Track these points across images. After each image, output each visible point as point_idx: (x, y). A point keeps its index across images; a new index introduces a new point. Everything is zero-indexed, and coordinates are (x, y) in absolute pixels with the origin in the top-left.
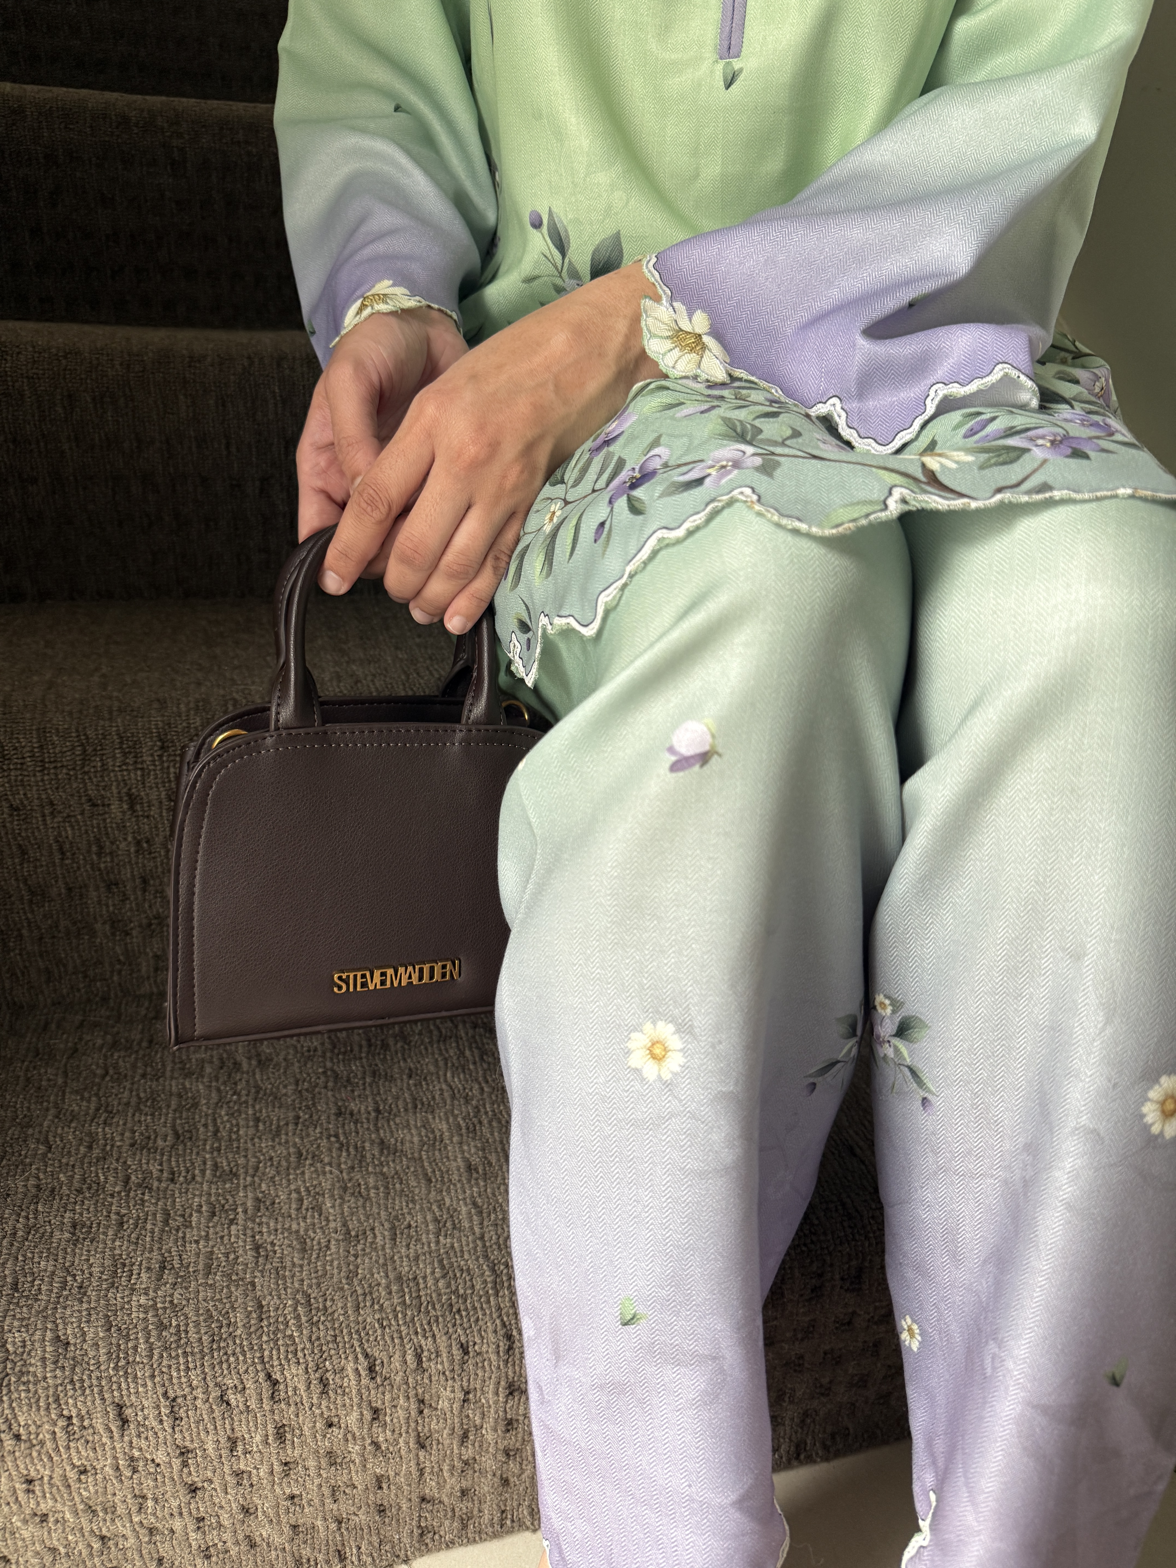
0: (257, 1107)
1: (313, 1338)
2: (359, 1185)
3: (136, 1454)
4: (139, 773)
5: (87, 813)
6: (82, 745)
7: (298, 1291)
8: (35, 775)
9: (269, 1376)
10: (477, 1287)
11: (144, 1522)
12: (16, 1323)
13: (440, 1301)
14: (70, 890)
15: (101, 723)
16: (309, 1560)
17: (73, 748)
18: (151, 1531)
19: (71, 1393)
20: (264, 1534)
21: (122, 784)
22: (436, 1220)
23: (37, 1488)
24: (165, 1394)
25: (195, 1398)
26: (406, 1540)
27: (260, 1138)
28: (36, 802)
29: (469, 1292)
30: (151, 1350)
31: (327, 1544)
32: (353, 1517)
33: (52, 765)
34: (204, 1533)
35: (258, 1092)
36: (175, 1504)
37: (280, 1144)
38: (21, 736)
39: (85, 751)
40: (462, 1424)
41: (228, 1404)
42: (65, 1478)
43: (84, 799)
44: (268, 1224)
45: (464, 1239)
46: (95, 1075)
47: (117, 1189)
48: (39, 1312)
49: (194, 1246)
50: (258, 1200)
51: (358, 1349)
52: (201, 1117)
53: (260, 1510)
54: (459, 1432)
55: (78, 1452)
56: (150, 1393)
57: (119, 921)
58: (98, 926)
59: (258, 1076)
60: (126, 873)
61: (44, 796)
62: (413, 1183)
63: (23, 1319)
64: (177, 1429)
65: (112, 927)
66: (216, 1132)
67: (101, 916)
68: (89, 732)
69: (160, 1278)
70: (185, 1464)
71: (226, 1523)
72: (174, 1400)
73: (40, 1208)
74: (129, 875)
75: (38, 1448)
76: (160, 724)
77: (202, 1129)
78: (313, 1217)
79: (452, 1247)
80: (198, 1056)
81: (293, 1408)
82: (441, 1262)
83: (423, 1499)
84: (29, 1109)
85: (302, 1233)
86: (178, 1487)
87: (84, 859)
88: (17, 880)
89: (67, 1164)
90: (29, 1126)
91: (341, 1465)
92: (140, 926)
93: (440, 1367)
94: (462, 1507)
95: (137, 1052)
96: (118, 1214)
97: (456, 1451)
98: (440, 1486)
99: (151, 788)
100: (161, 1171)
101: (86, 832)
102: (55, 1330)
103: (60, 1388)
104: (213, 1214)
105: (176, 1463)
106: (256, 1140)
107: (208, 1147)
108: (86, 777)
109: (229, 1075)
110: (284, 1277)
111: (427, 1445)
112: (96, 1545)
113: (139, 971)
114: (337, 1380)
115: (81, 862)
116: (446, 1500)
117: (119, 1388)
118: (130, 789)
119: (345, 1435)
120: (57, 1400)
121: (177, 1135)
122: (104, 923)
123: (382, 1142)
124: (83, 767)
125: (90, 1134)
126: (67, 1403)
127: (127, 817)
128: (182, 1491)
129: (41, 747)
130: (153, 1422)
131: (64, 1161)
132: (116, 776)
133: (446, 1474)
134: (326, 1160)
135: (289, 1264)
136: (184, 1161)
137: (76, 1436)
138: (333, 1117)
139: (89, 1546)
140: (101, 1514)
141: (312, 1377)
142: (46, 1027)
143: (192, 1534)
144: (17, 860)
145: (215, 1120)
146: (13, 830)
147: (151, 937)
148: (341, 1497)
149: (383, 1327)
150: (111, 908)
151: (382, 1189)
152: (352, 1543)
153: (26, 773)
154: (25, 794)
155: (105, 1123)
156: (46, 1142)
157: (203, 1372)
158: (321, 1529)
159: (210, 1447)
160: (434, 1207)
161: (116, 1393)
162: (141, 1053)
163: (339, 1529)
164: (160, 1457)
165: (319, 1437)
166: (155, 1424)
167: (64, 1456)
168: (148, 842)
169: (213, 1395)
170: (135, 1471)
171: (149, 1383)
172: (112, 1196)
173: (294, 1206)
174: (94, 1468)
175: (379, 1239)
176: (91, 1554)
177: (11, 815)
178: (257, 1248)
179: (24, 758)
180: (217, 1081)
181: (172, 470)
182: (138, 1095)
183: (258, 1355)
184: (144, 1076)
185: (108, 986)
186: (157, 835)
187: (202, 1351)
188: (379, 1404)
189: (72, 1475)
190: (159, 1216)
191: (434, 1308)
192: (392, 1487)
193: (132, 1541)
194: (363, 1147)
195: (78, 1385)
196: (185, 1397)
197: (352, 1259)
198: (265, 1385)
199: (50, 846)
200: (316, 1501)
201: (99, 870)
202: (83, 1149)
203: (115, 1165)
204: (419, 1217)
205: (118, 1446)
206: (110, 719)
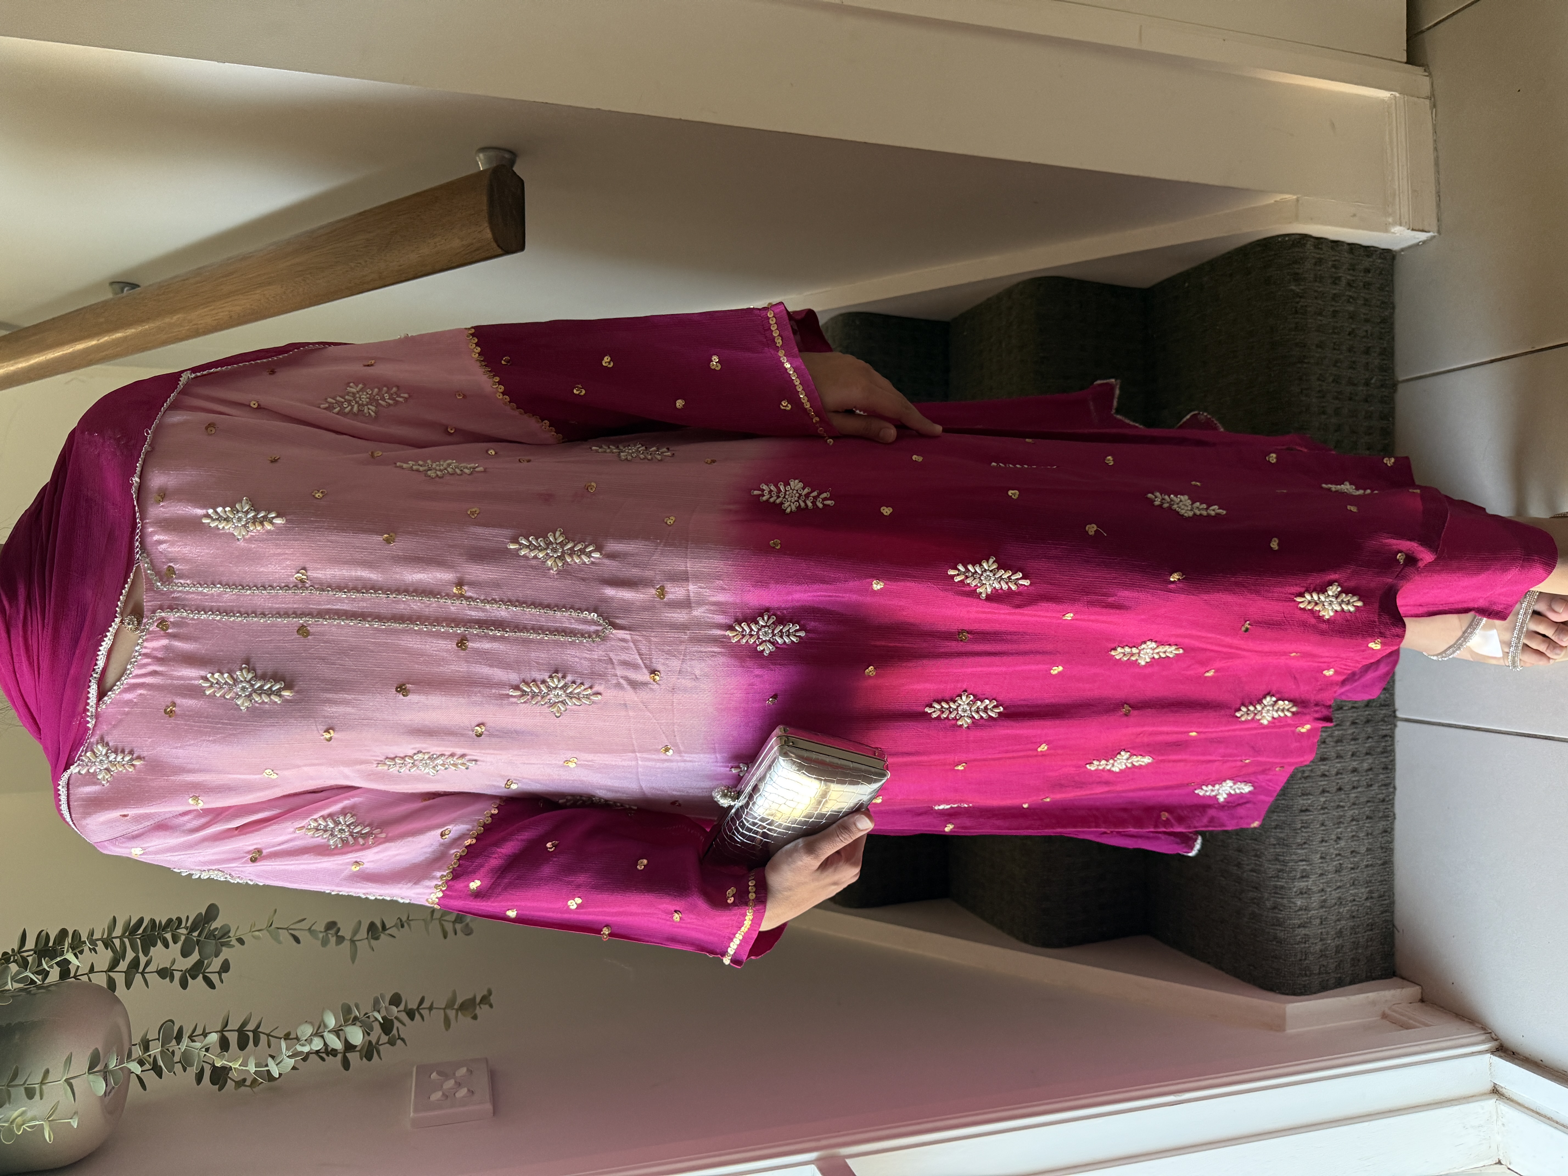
128: (1339, 793)
130: (1309, 802)
148: (1358, 737)
170: (1326, 808)
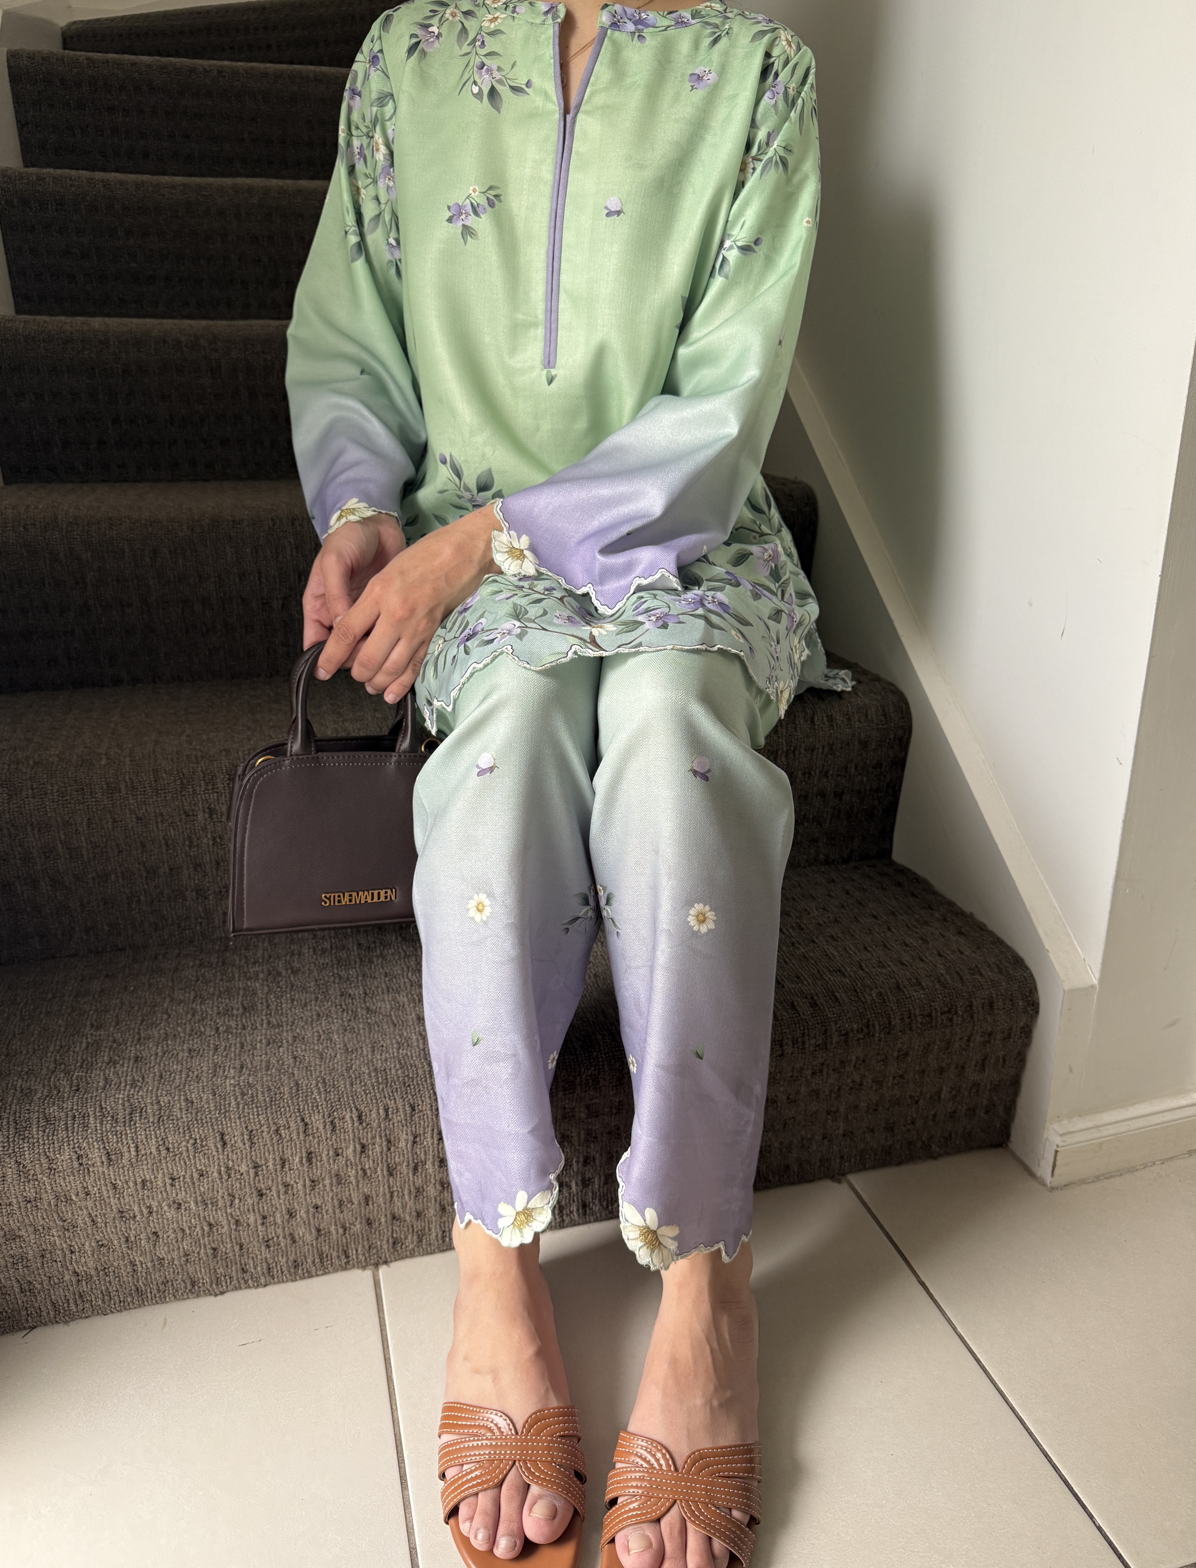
0: (293, 993)
1: (327, 1099)
2: (354, 1028)
3: (231, 1163)
4: (215, 794)
5: (184, 821)
6: (180, 779)
7: (318, 1077)
8: (152, 798)
9: (303, 1120)
10: (420, 1074)
11: (234, 1214)
12: (164, 1092)
13: (398, 1080)
14: (171, 870)
15: (192, 765)
16: (327, 1256)
17: (175, 781)
18: (237, 1222)
19: (196, 1126)
20: (301, 1233)
21: (205, 802)
22: (398, 1043)
23: (177, 1184)
24: (246, 1127)
25: (263, 1132)
26: (385, 1247)
27: (295, 1008)
28: (153, 814)
29: (415, 1076)
30: (238, 1104)
31: (338, 1244)
32: (352, 1227)
33: (162, 792)
34: (267, 1226)
35: (292, 986)
36: (250, 1201)
37: (307, 1010)
38: (143, 775)
39: (182, 782)
40: (413, 1159)
41: (280, 1135)
42: (192, 1177)
43: (182, 812)
44: (301, 1047)
45: (413, 1051)
46: (191, 981)
47: (212, 1033)
48: (175, 1088)
49: (259, 1057)
50: (295, 1037)
51: (352, 1105)
52: (258, 999)
53: (298, 1215)
54: (412, 1165)
55: (200, 1160)
56: (238, 1127)
57: (201, 890)
58: (188, 893)
59: (292, 979)
60: (207, 858)
61: (157, 811)
62: (385, 1027)
63: (168, 1091)
64: (253, 1149)
65: (197, 893)
66: (268, 1006)
67: (190, 886)
68: (184, 771)
69: (241, 1072)
70: (256, 1174)
71: (279, 1221)
72: (251, 1132)
73: (169, 1042)
74: (208, 860)
75: (179, 1156)
76: (227, 764)
77: (259, 1005)
78: (327, 1043)
79: (407, 1054)
80: (254, 969)
81: (316, 1140)
82: (400, 1061)
83: (394, 1218)
84: (153, 998)
85: (321, 1050)
86: (253, 1190)
87: (181, 850)
88: (139, 864)
89: (182, 1023)
90: (155, 1006)
91: (344, 1184)
92: (215, 892)
93: (399, 1118)
94: (418, 1225)
95: (216, 968)
96: (214, 1044)
97: (411, 1179)
98: (404, 1206)
99: (223, 804)
100: (237, 1025)
101: (183, 832)
102: (186, 1095)
103: (190, 1123)
104: (269, 1044)
105: (252, 1172)
106: (293, 1009)
107: (264, 1013)
108: (183, 798)
109: (274, 978)
110: (311, 1070)
111: (394, 1174)
112: (206, 1229)
113: (213, 923)
114: (341, 1124)
115: (179, 852)
116: (408, 1218)
117: (222, 1123)
118: (210, 805)
119: (346, 1161)
120: (189, 1129)
121: (245, 1008)
122: (192, 891)
123: (368, 1008)
124: (181, 792)
125: (193, 1009)
126: (194, 1131)
127: (208, 823)
129: (156, 781)
131: (179, 1021)
132: (201, 797)
133: (407, 1197)
134: (335, 1017)
135: (313, 1064)
136: (250, 1020)
137: (199, 1150)
138: (338, 997)
139: (202, 1228)
140: (210, 1206)
141: (327, 1121)
142: (156, 958)
143: (260, 1227)
144: (139, 851)
145: (267, 1001)
146: (138, 832)
147: (221, 899)
149: (365, 1093)
150: (197, 881)
151: (367, 1030)
152: (353, 1246)
153: (146, 797)
154: (146, 810)
155: (201, 1003)
156: (167, 1013)
157: (267, 1116)
158: (334, 1232)
159: (270, 1164)
160: (398, 1037)
161: (220, 1126)
162: (218, 969)
163: (345, 1234)
164: (243, 1168)
165: (332, 1162)
166: (241, 1144)
167: (193, 1162)
168: (220, 838)
169: (273, 1129)
171: (238, 1121)
172: (210, 1036)
173: (316, 1038)
174: (207, 1172)
175: (365, 1052)
176: (203, 1235)
177: (137, 823)
178: (295, 1058)
179: (145, 787)
180: (267, 981)
181: (222, 595)
182: (219, 990)
183: (297, 1107)
184: (221, 980)
185: (194, 933)
186: (226, 833)
187: (266, 1105)
188: (365, 1141)
189: (196, 1176)
190: (238, 1045)
191: (395, 1084)
192: (375, 1205)
193: (226, 1227)
194: (357, 1011)
195: (200, 1122)
196: (257, 1130)
197: (349, 1061)
198: (301, 1124)
199: (160, 842)
200: (331, 1210)
201: (190, 856)
202: (189, 1016)
203: (209, 1022)
204: (388, 1042)
205: (221, 1157)
206: (197, 763)
